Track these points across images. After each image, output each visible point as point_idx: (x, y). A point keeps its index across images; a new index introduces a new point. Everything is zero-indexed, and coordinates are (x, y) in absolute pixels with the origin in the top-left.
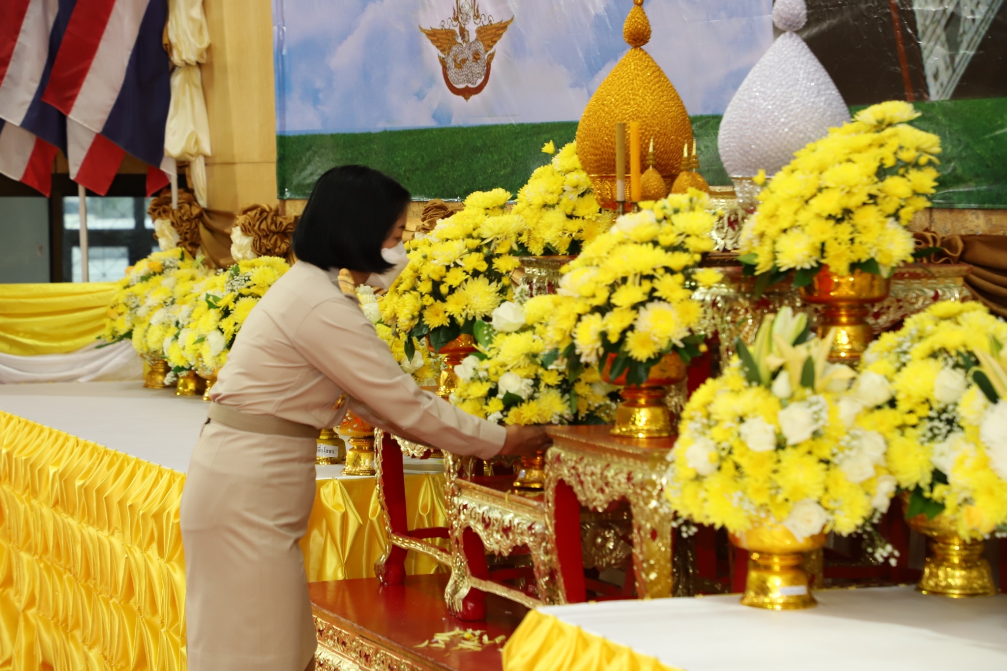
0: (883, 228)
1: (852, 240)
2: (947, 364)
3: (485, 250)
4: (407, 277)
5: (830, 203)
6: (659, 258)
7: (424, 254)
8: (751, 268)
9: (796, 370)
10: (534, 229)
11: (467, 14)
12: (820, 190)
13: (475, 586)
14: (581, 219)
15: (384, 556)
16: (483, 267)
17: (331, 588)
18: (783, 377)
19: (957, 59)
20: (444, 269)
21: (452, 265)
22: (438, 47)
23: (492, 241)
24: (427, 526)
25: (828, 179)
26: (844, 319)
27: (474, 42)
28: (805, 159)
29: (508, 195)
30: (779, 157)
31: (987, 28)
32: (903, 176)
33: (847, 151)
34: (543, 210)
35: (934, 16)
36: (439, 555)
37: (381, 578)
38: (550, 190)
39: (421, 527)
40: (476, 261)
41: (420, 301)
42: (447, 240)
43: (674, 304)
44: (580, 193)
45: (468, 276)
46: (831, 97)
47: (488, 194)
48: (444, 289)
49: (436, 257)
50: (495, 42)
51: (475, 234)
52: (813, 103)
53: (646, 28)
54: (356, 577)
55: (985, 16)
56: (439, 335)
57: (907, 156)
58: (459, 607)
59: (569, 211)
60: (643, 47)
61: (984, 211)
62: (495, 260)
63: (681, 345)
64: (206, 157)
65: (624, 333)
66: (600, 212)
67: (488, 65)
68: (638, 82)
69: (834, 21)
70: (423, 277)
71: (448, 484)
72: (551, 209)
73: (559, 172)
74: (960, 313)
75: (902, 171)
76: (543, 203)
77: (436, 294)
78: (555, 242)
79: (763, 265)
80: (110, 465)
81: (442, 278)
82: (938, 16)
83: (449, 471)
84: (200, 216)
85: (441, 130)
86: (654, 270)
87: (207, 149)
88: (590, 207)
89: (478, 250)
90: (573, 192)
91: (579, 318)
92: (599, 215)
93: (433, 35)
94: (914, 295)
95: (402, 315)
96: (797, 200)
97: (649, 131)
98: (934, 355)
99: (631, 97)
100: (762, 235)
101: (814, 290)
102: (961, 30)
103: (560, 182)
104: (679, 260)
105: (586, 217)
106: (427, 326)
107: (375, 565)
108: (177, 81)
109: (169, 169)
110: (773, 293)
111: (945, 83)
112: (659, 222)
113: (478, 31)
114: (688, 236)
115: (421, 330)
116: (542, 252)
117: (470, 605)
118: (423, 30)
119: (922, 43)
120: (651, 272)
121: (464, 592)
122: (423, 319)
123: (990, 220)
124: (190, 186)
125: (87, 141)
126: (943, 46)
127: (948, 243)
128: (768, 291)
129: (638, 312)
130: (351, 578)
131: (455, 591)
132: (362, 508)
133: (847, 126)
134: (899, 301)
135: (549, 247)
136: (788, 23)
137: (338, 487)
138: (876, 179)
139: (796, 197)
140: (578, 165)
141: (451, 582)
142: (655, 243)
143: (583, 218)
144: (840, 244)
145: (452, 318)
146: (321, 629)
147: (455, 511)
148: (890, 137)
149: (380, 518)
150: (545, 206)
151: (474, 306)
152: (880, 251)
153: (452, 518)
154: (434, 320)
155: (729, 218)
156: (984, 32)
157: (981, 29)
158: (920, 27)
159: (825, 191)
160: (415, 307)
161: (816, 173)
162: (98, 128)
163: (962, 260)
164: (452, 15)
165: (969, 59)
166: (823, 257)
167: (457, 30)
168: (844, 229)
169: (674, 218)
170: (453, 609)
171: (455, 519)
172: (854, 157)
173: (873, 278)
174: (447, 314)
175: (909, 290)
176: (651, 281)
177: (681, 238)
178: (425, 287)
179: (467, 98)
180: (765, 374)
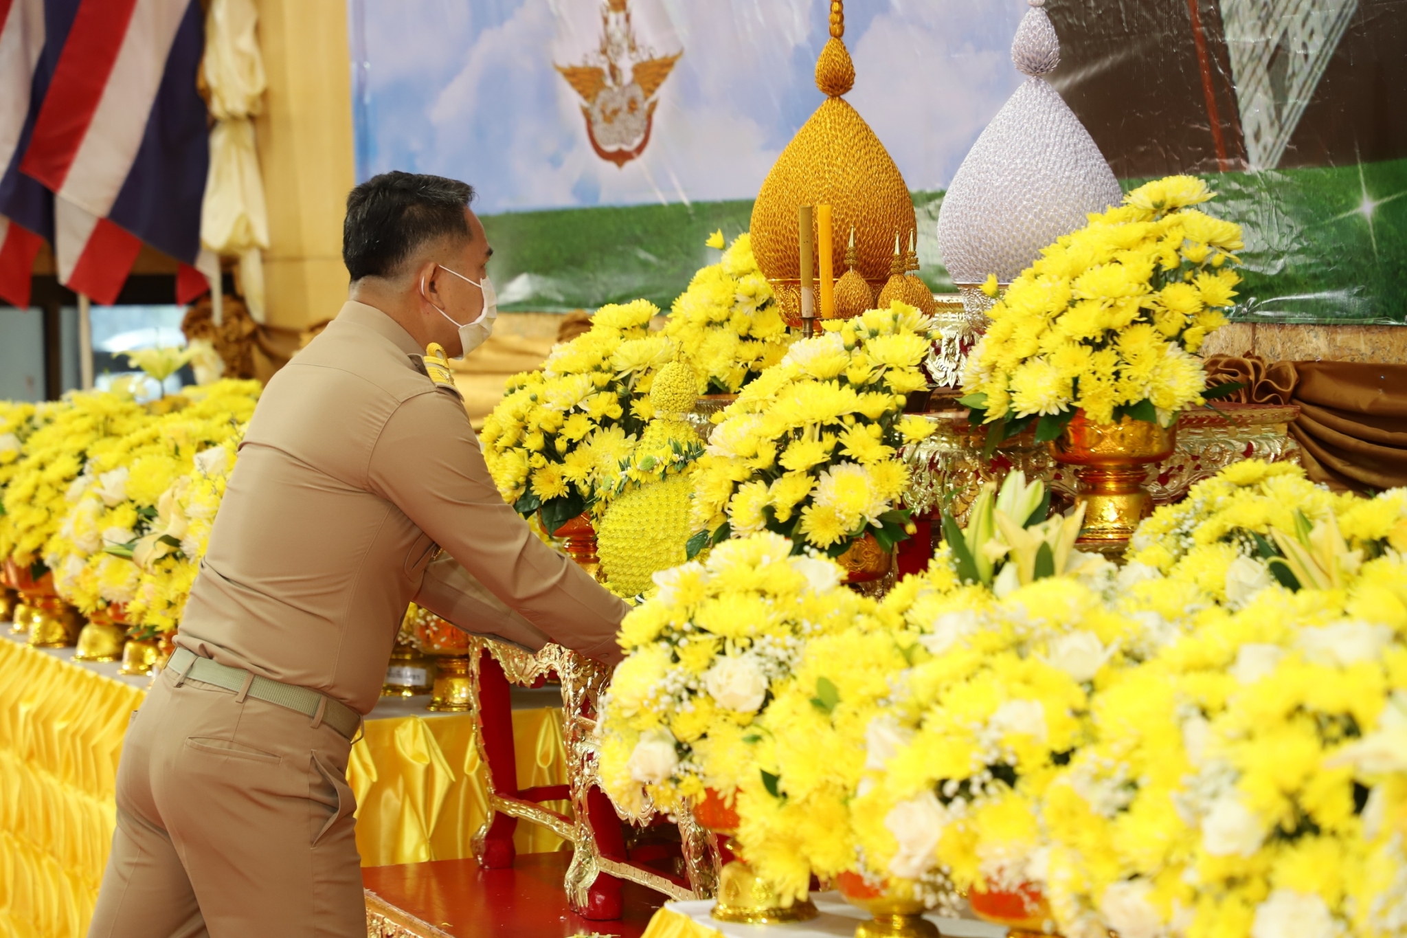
0: (1160, 357)
1: (1117, 374)
2: (1244, 551)
3: (620, 388)
4: (509, 428)
5: (1087, 322)
6: (848, 401)
7: (533, 394)
8: (978, 414)
9: (1028, 562)
10: (694, 356)
11: (619, 45)
12: (1072, 303)
13: (605, 870)
14: (760, 342)
15: (484, 827)
16: (616, 412)
17: (410, 875)
18: (1008, 571)
19: (1285, 112)
20: (561, 416)
21: (572, 411)
22: (580, 92)
23: (630, 376)
24: (548, 783)
25: (1083, 288)
26: (1111, 486)
27: (629, 86)
28: (1055, 259)
29: (655, 310)
30: (1021, 256)
31: (1324, 68)
32: (1190, 283)
33: (1112, 247)
34: (707, 328)
35: (1253, 51)
36: (558, 826)
37: (480, 859)
38: (717, 301)
39: (541, 785)
40: (607, 405)
41: (527, 462)
42: (566, 374)
43: (868, 466)
44: (759, 305)
45: (594, 426)
46: (1095, 169)
47: (625, 307)
48: (560, 445)
49: (549, 399)
50: (657, 85)
51: (605, 365)
52: (1069, 177)
53: (847, 69)
54: (447, 857)
55: (1321, 51)
56: (554, 510)
57: (1194, 253)
58: (583, 901)
59: (743, 331)
60: (842, 97)
61: (1326, 328)
62: (634, 403)
63: (879, 525)
64: (263, 251)
65: (798, 507)
66: (788, 331)
67: (649, 117)
68: (836, 147)
69: (1120, 57)
70: (532, 427)
71: (567, 723)
72: (719, 328)
73: (731, 274)
74: (1266, 476)
75: (1188, 275)
76: (706, 320)
77: (550, 452)
78: (723, 375)
79: (995, 410)
80: (103, 700)
81: (557, 428)
82: (1258, 51)
83: (569, 706)
84: (253, 336)
85: (584, 211)
86: (841, 418)
87: (262, 236)
88: (771, 326)
89: (610, 387)
90: (748, 303)
91: (736, 487)
92: (787, 335)
93: (573, 75)
94: (1218, 450)
95: (503, 482)
96: (1041, 318)
97: (851, 216)
98: (1227, 538)
99: (826, 168)
100: (993, 368)
101: (1069, 445)
102: (1290, 71)
103: (730, 290)
104: (875, 404)
105: (768, 339)
106: (537, 498)
107: (472, 840)
108: (219, 141)
109: (209, 268)
110: (1015, 449)
111: (1269, 146)
112: (849, 349)
113: (636, 70)
114: (889, 369)
115: (529, 503)
116: (706, 389)
117: (600, 898)
118: (558, 68)
119: (1238, 89)
120: (836, 421)
121: (590, 879)
122: (532, 488)
123: (1334, 340)
124: (239, 291)
125: (86, 227)
126: (1266, 93)
127: (1277, 374)
128: (1007, 445)
129: (817, 479)
130: (439, 859)
131: (579, 878)
132: (455, 759)
133: (1112, 211)
134: (1195, 458)
135: (716, 382)
136: (1033, 65)
137: (420, 727)
138: (1150, 288)
139: (1040, 314)
140: (755, 265)
141: (574, 864)
142: (843, 380)
143: (763, 341)
144: (1099, 379)
145: (572, 485)
146: (390, 934)
147: (577, 762)
148: (1170, 227)
149: (479, 773)
150: (710, 323)
151: (603, 469)
152: (1155, 389)
153: (574, 773)
154: (546, 489)
155: (962, 341)
156: (1320, 74)
157: (1316, 69)
158: (1234, 66)
159: (1079, 304)
160: (520, 470)
161: (1067, 279)
162: (102, 208)
163: (1295, 396)
164: (597, 46)
165: (1301, 111)
166: (1077, 399)
167: (606, 68)
168: (1106, 359)
169: (870, 344)
170: (576, 904)
171: (578, 774)
172: (1120, 256)
173: (1151, 428)
174: (565, 481)
175: (1210, 442)
176: (836, 435)
177: (880, 373)
178: (534, 442)
179: (620, 164)
180: (984, 568)
